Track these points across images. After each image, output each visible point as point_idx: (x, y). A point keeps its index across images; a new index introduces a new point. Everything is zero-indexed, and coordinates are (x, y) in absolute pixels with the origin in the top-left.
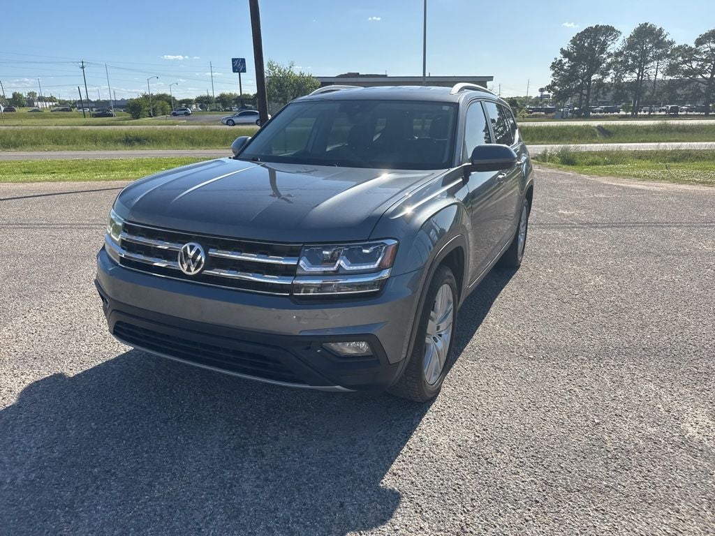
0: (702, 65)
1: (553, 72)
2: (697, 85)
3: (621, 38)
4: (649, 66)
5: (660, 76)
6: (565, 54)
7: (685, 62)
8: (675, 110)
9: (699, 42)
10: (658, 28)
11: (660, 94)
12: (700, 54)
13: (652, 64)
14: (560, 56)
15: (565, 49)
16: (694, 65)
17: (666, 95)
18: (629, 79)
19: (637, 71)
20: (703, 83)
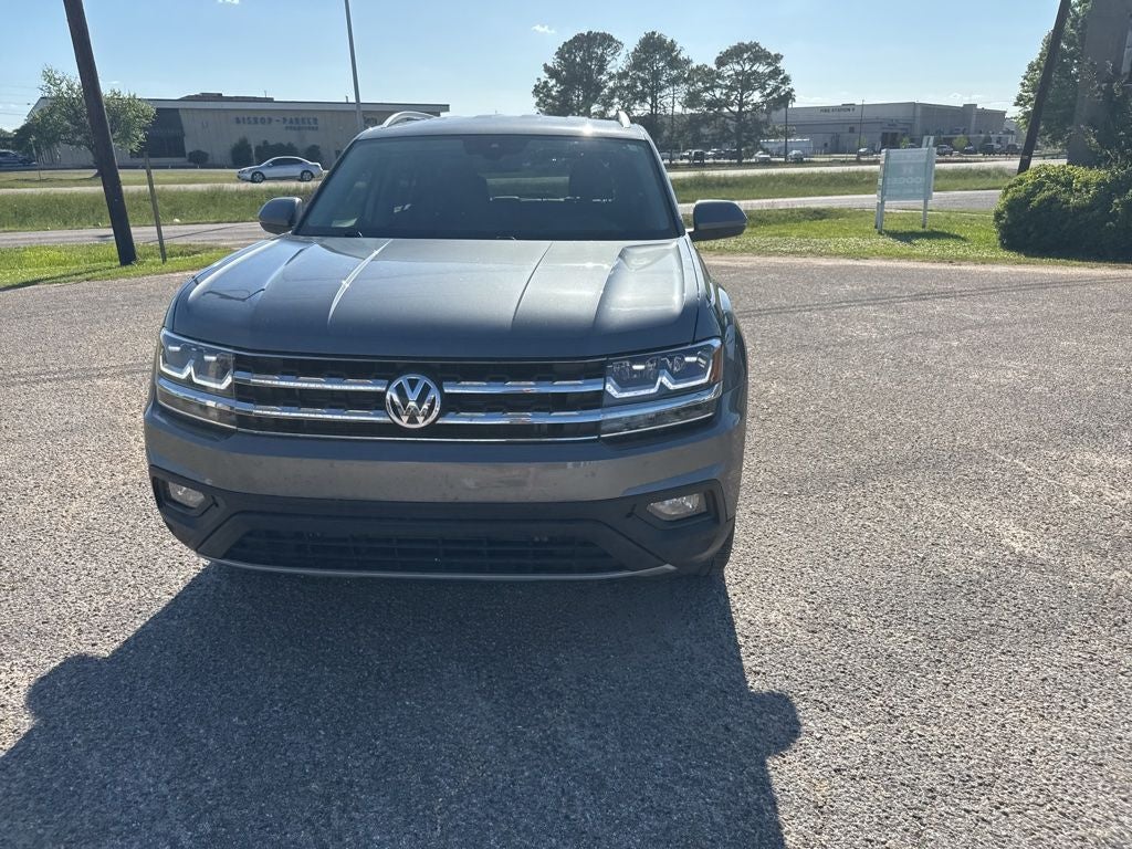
0: (726, 94)
1: (536, 100)
2: (724, 121)
3: (623, 52)
4: (663, 94)
5: (678, 109)
6: (552, 72)
7: (706, 90)
8: (700, 156)
9: (721, 62)
10: (669, 40)
11: (681, 134)
12: (723, 78)
13: (667, 91)
14: (544, 76)
15: (550, 64)
16: (718, 93)
17: (689, 136)
18: (640, 112)
19: (649, 100)
20: (731, 118)
